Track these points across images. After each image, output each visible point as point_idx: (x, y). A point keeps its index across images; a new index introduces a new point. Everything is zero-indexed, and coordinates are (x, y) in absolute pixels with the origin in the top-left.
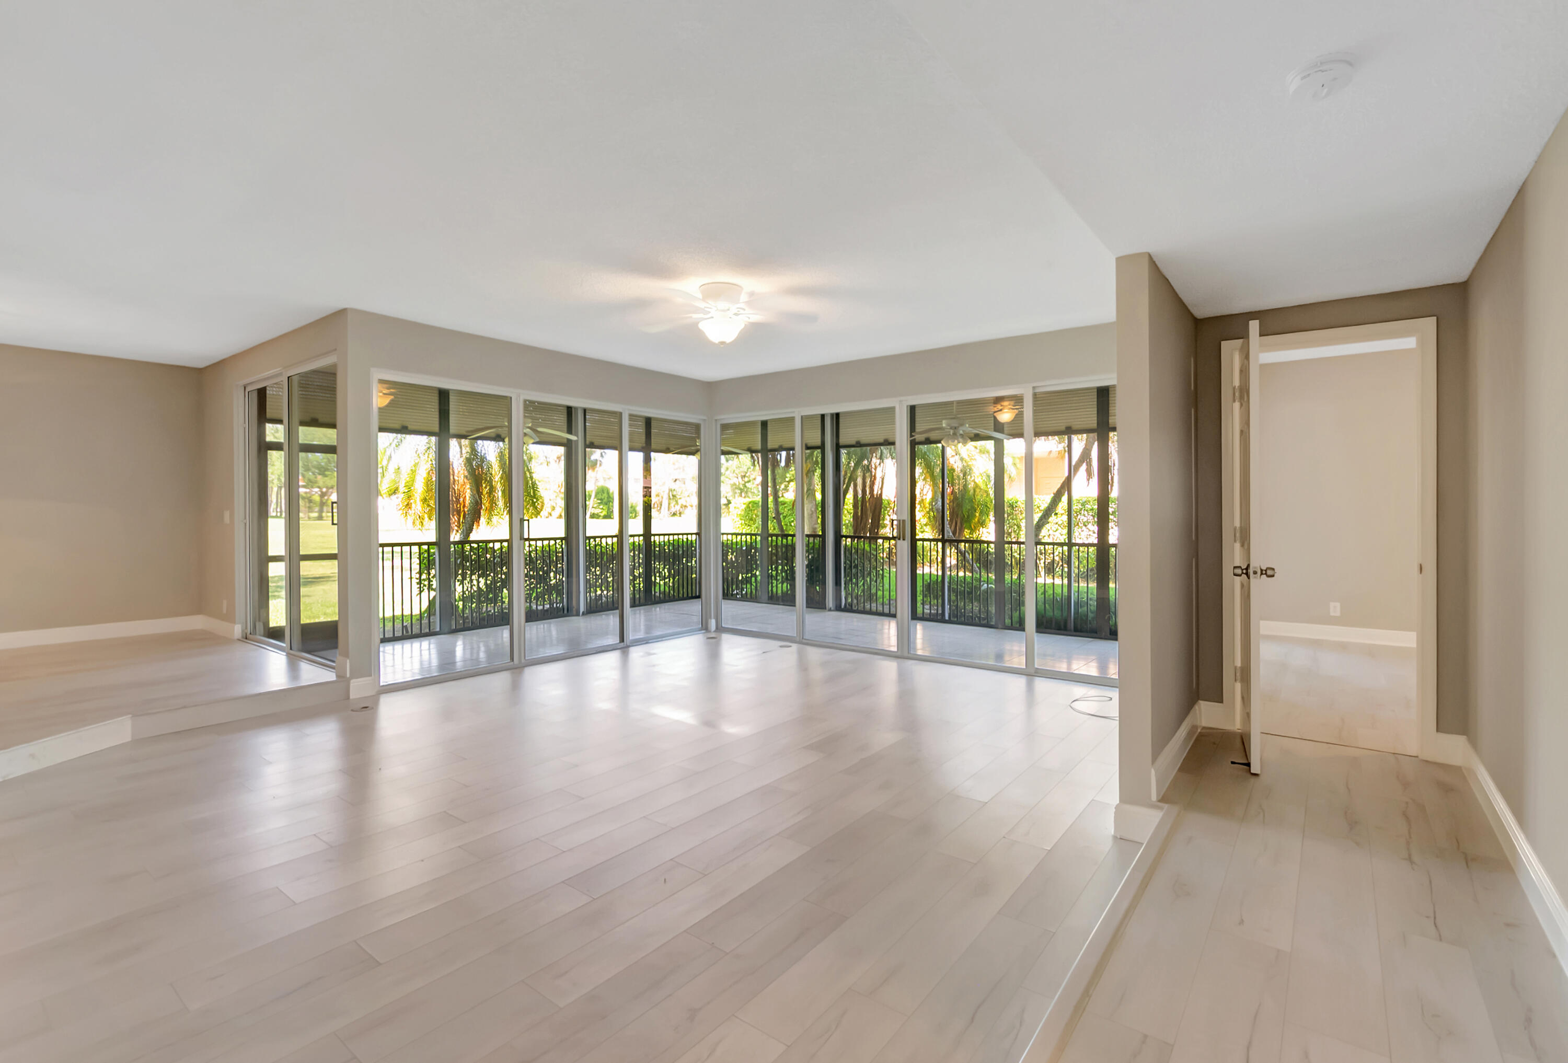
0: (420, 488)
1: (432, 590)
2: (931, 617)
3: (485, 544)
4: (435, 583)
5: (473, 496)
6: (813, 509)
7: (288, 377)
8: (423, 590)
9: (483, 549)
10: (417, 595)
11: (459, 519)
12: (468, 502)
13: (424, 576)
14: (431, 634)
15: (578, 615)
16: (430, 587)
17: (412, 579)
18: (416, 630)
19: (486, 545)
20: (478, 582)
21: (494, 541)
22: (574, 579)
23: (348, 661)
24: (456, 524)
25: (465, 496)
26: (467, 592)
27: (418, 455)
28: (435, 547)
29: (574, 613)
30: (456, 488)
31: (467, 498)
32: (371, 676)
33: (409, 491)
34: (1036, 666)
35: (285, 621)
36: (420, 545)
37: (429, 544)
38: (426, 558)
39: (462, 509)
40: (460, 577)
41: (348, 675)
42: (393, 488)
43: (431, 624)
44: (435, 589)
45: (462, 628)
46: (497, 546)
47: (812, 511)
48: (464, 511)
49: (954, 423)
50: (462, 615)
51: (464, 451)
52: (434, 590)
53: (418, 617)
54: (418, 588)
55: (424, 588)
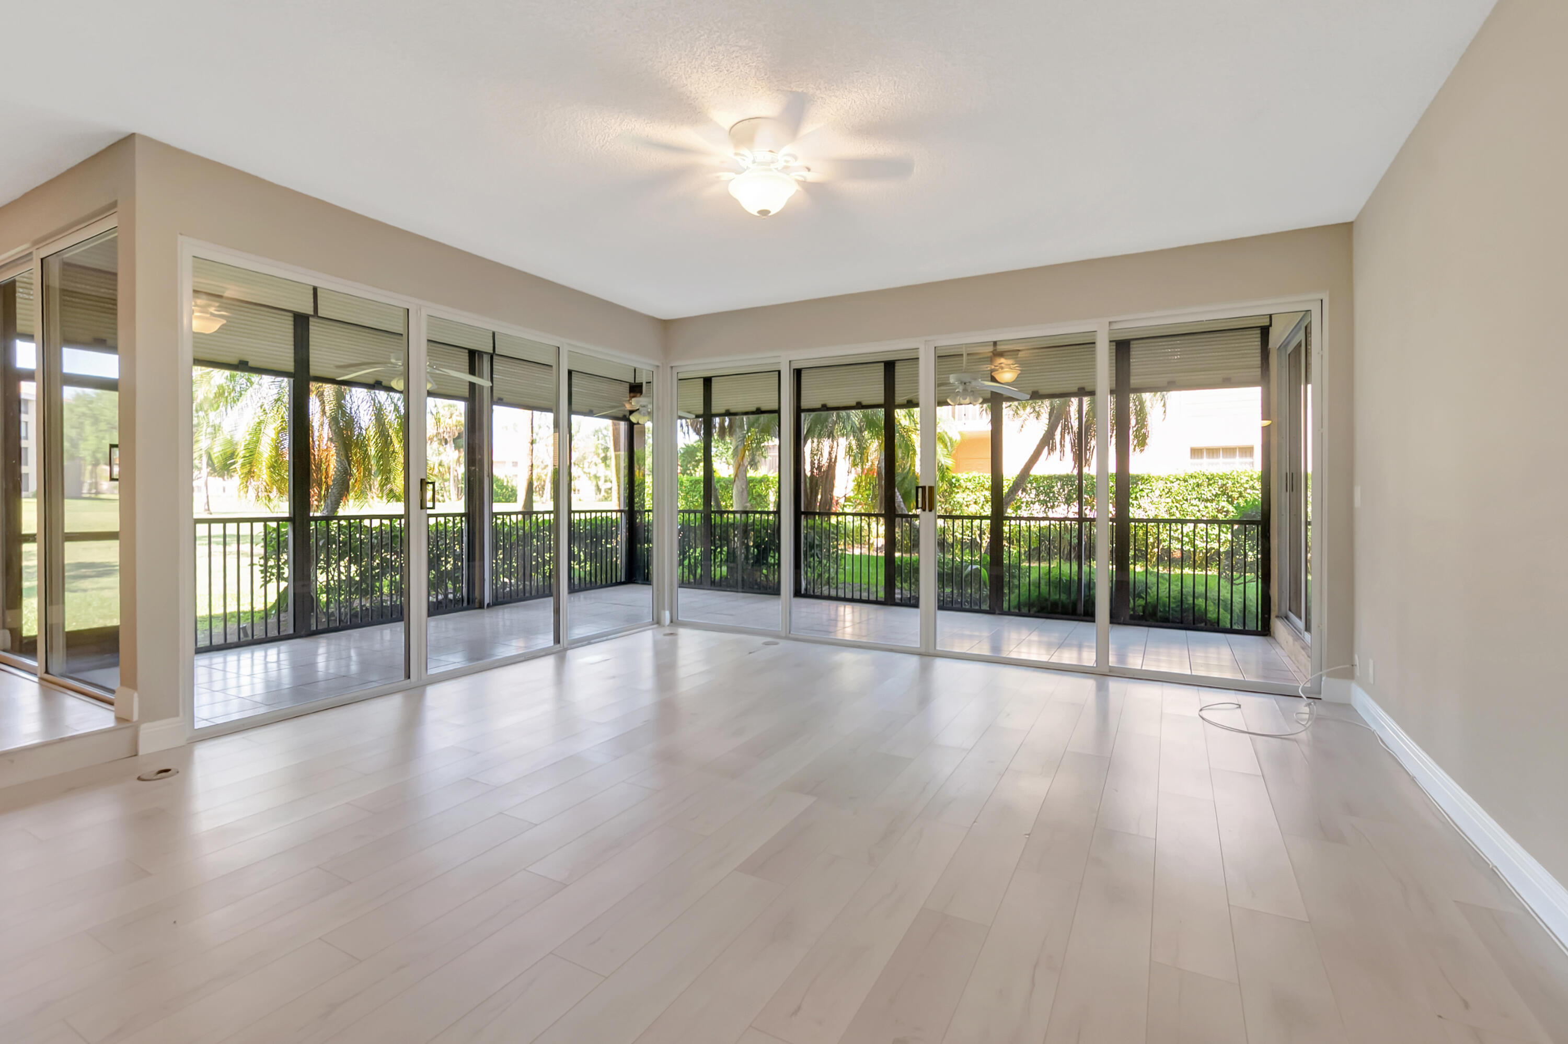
0: (266, 451)
1: (282, 580)
2: (903, 602)
3: (358, 521)
4: (286, 572)
5: (339, 462)
6: (744, 487)
7: (42, 260)
8: (271, 580)
9: (356, 527)
10: (261, 587)
11: (320, 493)
12: (332, 472)
13: (271, 563)
14: (280, 638)
15: (481, 606)
16: (279, 577)
17: (254, 567)
18: (259, 633)
19: (360, 522)
20: (349, 571)
21: (371, 517)
22: (477, 563)
23: (136, 695)
24: (316, 497)
25: (329, 465)
26: (332, 582)
27: (264, 410)
28: (288, 523)
29: (477, 605)
30: (316, 453)
31: (332, 466)
32: (177, 715)
33: (250, 455)
34: (1110, 664)
35: (36, 627)
36: (265, 520)
37: (278, 520)
38: (274, 539)
39: (324, 480)
40: (322, 564)
41: (135, 717)
42: (229, 451)
43: (281, 623)
44: (287, 578)
45: (325, 629)
46: (376, 523)
47: (743, 488)
48: (326, 483)
49: (966, 377)
50: (325, 610)
51: (327, 408)
52: (286, 580)
53: (263, 614)
54: (262, 578)
55: (272, 577)
